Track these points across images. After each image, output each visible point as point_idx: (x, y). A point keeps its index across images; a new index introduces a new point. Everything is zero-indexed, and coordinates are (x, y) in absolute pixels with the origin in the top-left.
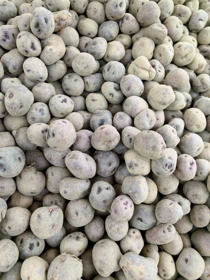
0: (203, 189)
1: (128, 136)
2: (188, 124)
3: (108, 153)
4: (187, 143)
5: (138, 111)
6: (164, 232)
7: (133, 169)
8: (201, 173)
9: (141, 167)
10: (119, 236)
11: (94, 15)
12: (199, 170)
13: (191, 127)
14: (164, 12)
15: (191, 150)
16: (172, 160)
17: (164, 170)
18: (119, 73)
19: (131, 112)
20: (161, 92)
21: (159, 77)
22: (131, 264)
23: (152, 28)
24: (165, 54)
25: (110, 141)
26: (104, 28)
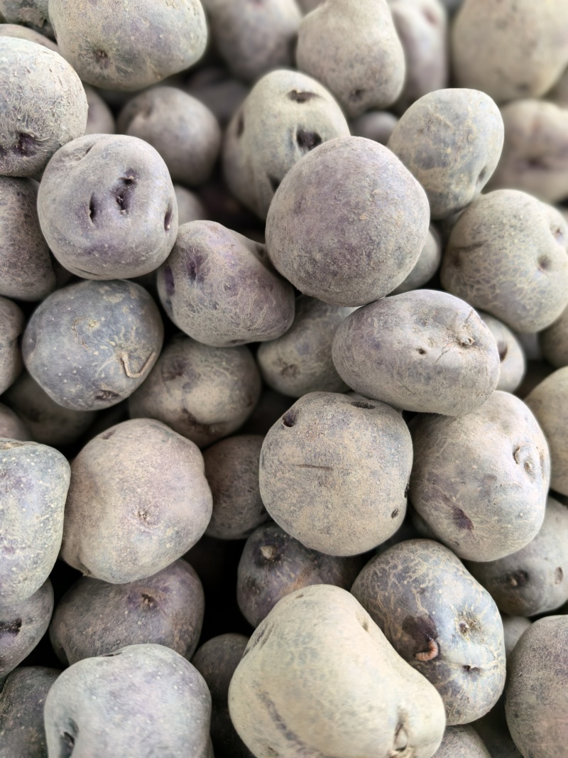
14: (447, 181)
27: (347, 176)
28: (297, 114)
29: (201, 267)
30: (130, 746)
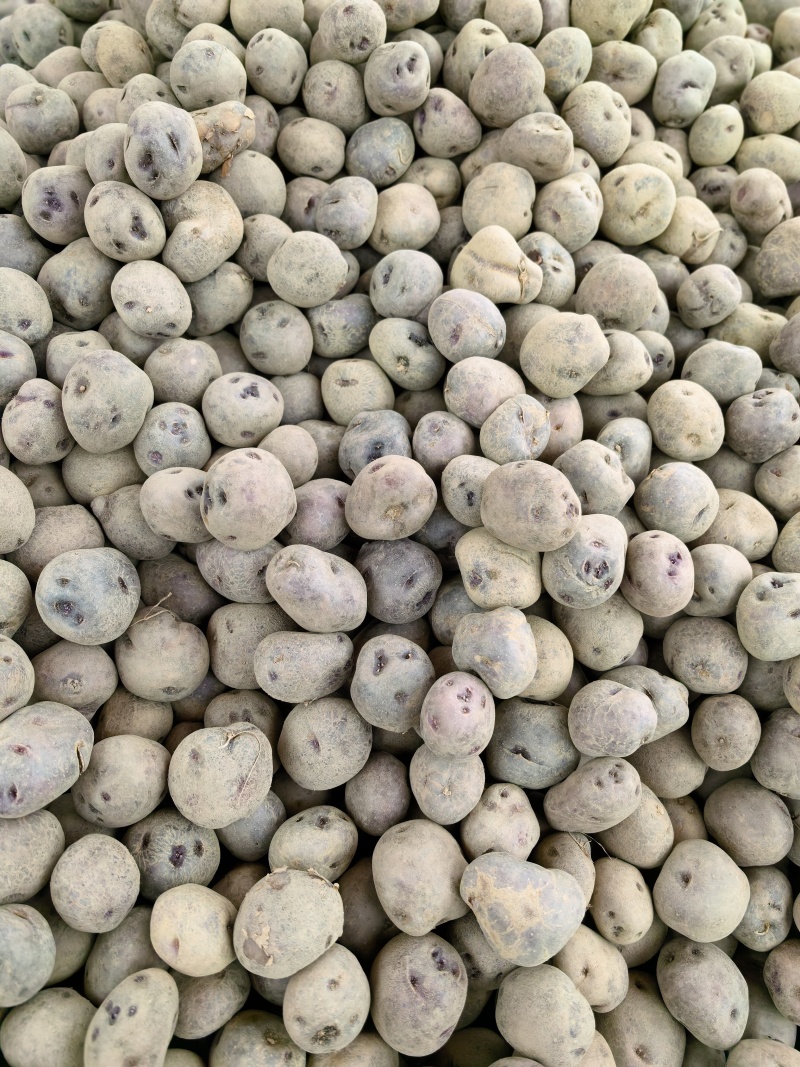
0: (724, 641)
1: (462, 485)
2: (661, 433)
3: (401, 547)
4: (659, 495)
5: (490, 404)
6: (599, 784)
7: (483, 587)
8: (712, 591)
9: (509, 579)
10: (455, 807)
11: (328, 105)
12: (705, 580)
13: (672, 442)
15: (673, 518)
16: (607, 548)
17: (582, 583)
18: (422, 288)
19: (467, 410)
20: (562, 336)
21: (556, 290)
22: (495, 886)
23: (520, 131)
24: (570, 210)
25: (404, 506)
26: (364, 145)
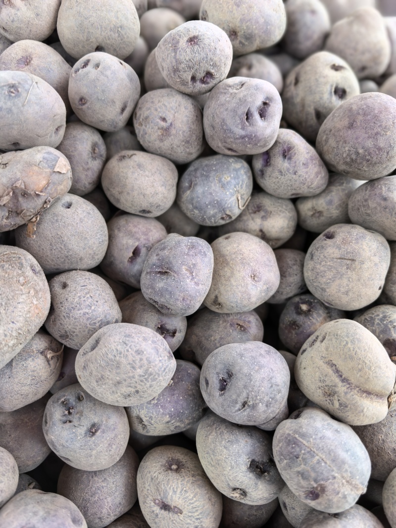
11: (161, 140)
18: (268, 406)
26: (199, 190)
27: (381, 112)
28: (335, 78)
29: (290, 152)
30: (263, 382)
